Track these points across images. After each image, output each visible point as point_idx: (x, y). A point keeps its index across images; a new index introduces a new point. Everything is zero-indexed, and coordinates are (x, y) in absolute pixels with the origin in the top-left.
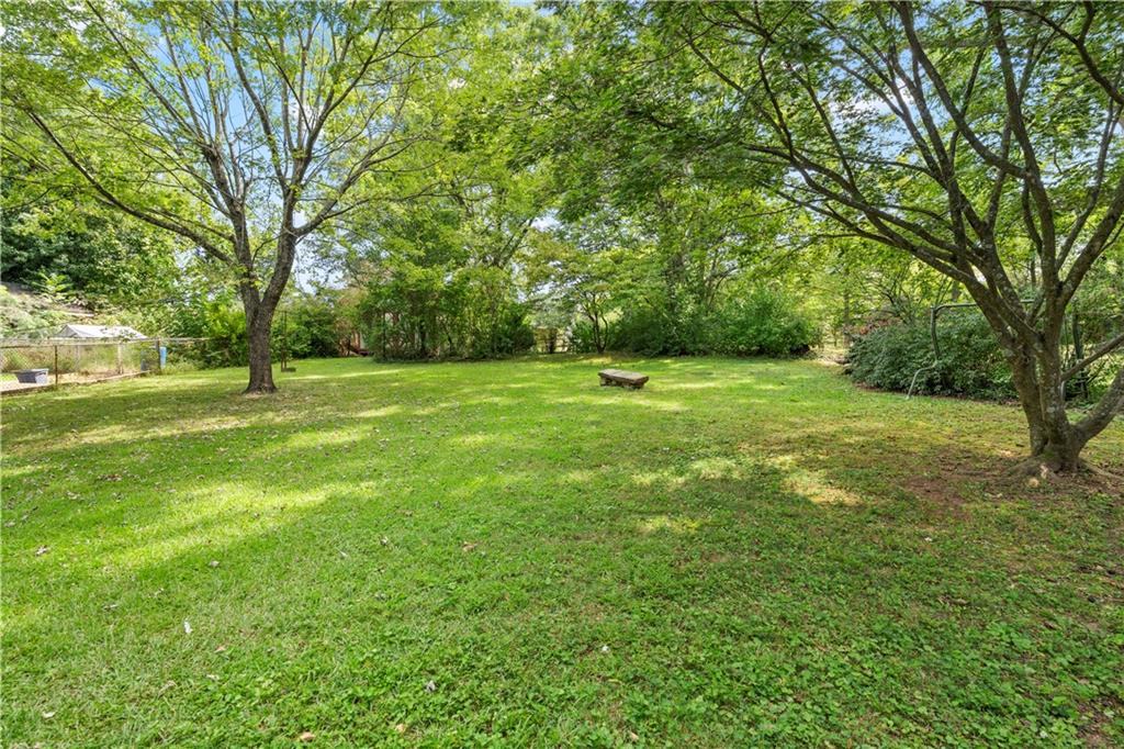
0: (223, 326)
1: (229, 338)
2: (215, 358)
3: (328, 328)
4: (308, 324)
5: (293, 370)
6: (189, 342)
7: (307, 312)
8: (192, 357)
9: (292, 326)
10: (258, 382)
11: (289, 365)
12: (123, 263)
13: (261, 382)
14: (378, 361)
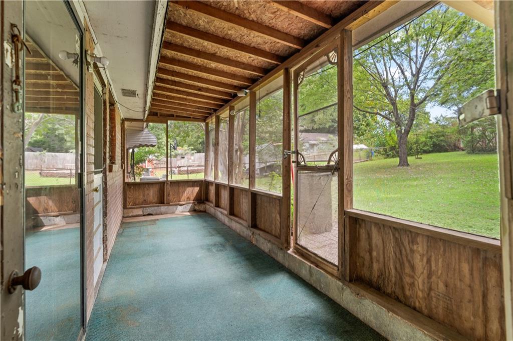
0: (393, 142)
1: (395, 147)
2: (390, 154)
3: (442, 138)
4: (431, 138)
5: (421, 158)
6: (381, 149)
7: (430, 132)
8: (382, 154)
9: (423, 139)
10: (402, 163)
11: (419, 156)
12: (361, 122)
13: (404, 163)
14: (469, 153)
